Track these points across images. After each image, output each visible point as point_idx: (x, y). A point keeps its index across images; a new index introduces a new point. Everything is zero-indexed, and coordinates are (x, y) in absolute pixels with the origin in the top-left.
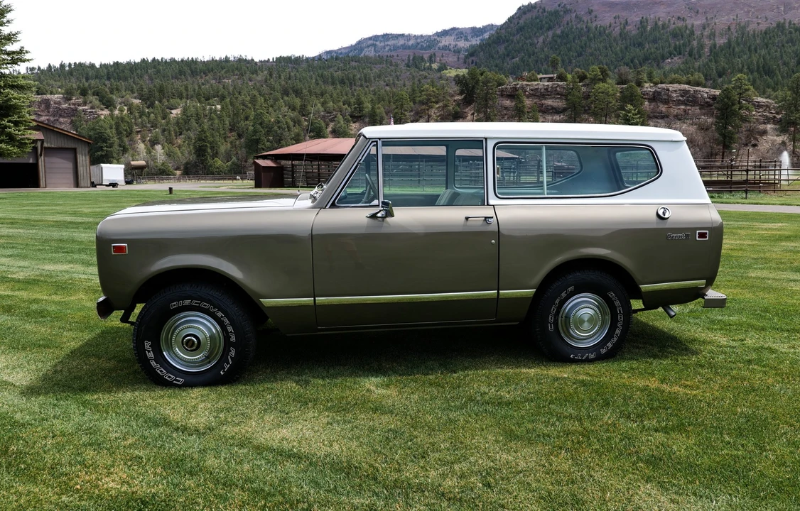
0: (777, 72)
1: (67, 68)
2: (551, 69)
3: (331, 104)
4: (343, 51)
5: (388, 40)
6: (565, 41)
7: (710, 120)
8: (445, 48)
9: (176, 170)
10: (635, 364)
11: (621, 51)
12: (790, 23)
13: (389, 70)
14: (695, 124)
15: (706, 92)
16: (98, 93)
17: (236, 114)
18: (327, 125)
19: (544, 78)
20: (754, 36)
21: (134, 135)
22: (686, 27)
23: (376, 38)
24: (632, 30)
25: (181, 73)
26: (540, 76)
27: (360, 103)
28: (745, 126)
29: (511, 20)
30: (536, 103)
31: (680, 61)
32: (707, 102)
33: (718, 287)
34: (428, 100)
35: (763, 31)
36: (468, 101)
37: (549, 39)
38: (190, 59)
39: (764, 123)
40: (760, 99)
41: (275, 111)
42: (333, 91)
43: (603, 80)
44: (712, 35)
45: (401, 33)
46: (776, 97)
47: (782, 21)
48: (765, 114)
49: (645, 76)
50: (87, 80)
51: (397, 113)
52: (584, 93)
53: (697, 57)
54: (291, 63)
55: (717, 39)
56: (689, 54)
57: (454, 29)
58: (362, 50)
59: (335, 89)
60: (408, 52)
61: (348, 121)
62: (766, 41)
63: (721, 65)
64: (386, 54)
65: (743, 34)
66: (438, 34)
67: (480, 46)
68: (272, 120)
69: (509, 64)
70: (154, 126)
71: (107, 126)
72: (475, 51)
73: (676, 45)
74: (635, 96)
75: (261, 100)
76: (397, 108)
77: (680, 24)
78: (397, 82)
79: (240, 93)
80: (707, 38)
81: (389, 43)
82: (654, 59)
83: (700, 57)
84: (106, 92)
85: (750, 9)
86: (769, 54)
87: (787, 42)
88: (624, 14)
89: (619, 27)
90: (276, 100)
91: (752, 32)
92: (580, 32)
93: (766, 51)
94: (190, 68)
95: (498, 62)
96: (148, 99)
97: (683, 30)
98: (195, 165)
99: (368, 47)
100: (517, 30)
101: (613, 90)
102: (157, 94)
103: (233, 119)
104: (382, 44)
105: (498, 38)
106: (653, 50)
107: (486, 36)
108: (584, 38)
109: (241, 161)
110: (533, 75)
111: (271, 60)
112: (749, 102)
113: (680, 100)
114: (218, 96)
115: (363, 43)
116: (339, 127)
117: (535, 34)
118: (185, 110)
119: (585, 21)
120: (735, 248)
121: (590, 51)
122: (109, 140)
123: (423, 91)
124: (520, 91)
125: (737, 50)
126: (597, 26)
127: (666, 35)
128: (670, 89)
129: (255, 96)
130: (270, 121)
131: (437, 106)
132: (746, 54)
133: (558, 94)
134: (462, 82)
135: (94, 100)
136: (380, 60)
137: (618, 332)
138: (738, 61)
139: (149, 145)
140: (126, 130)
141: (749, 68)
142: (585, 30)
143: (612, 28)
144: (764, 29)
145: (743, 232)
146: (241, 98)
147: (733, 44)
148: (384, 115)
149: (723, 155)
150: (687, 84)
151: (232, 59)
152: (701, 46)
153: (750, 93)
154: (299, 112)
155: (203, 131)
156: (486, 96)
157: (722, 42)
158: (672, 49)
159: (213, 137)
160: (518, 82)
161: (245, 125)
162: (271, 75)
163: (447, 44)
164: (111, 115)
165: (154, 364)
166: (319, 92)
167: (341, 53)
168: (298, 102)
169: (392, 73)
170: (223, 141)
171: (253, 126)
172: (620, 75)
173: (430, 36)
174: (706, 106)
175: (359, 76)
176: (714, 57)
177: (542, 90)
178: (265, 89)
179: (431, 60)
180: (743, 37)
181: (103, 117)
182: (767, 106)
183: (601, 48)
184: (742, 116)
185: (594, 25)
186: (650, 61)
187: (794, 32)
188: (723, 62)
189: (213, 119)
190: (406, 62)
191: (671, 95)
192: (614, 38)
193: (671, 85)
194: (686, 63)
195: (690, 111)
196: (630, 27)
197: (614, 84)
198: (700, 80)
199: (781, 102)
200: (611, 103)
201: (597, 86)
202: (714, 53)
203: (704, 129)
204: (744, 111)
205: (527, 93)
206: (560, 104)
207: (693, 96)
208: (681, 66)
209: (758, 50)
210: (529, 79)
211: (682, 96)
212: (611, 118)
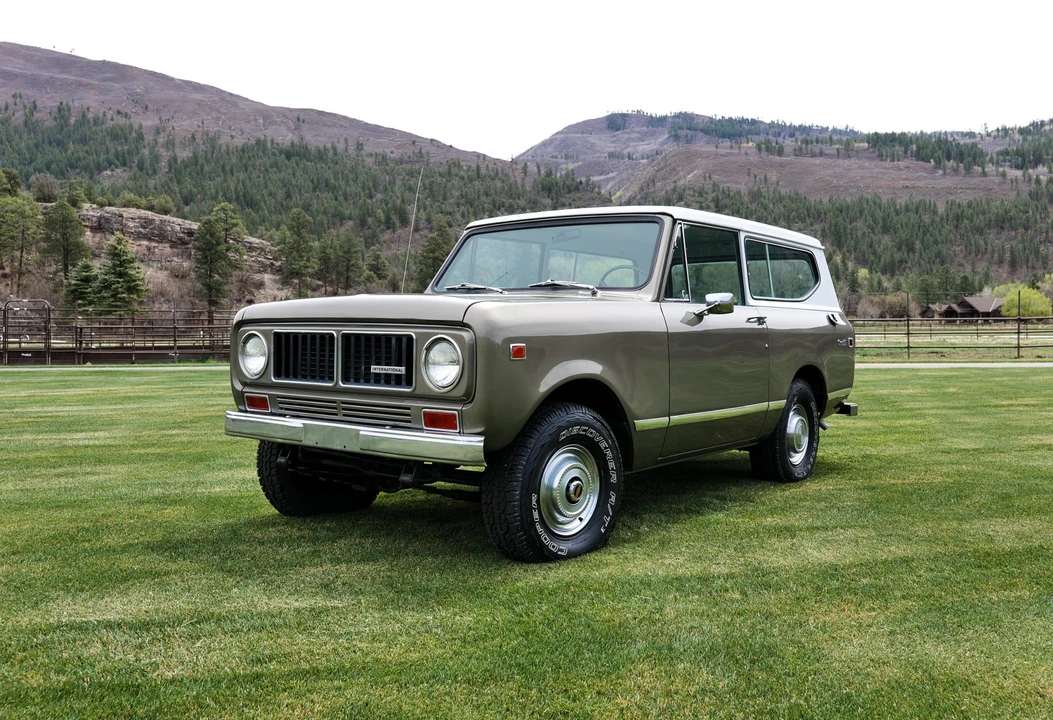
0: (263, 204)
7: (186, 264)
11: (29, 149)
12: (272, 141)
14: (166, 269)
15: (176, 224)
20: (228, 154)
22: (131, 126)
24: (45, 119)
28: (236, 274)
31: (126, 175)
32: (180, 239)
35: (240, 148)
39: (260, 272)
40: (251, 239)
43: (12, 192)
44: (170, 144)
46: (272, 238)
47: (262, 138)
48: (260, 259)
49: (82, 192)
53: (150, 172)
55: (177, 151)
56: (138, 166)
62: (244, 161)
63: (186, 187)
65: (214, 148)
73: (117, 151)
74: (70, 222)
77: (122, 121)
80: (163, 146)
82: (85, 168)
83: (155, 172)
85: (219, 115)
86: (250, 179)
87: (272, 167)
88: (30, 93)
89: (22, 112)
91: (224, 148)
93: (246, 174)
97: (127, 131)
101: (31, 209)
106: (81, 154)
112: (238, 242)
113: (140, 232)
125: (206, 168)
128: (125, 215)
132: (219, 176)
138: (210, 185)
141: (224, 195)
143: (10, 112)
144: (240, 145)
147: (201, 160)
149: (209, 314)
150: (148, 209)
152: (156, 158)
153: (238, 229)
157: (185, 154)
158: (111, 156)
172: (39, 188)
174: (178, 243)
176: (176, 176)
182: (262, 249)
184: (231, 261)
186: (78, 171)
187: (278, 154)
188: (189, 185)
191: (126, 224)
192: (15, 127)
193: (125, 209)
194: (135, 178)
195: (156, 250)
196: (41, 115)
197: (31, 198)
198: (169, 205)
199: (279, 244)
200: (28, 229)
201: (2, 200)
202: (175, 169)
203: (180, 277)
204: (233, 254)
207: (160, 229)
208: (128, 182)
209: (235, 172)
211: (143, 227)
212: (29, 253)
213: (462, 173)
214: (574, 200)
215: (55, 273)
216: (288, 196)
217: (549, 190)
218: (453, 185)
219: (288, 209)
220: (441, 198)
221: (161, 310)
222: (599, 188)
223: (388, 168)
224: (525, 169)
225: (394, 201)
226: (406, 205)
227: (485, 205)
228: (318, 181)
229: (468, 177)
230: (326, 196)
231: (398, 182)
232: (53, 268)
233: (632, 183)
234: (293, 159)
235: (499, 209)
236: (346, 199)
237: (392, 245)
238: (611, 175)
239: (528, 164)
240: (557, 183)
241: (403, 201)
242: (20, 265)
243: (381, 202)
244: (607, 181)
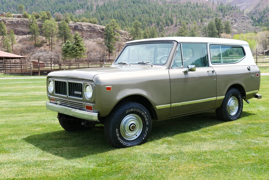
0: (126, 19)
7: (102, 40)
11: (54, 5)
14: (96, 42)
15: (99, 27)
19: (15, 16)
20: (115, 3)
26: (13, 15)
28: (117, 43)
30: (12, 29)
31: (83, 11)
32: (100, 32)
39: (125, 42)
40: (122, 31)
43: (49, 19)
46: (128, 30)
48: (125, 37)
49: (69, 18)
52: (39, 24)
53: (91, 10)
55: (99, 3)
56: (87, 8)
62: (120, 5)
63: (102, 14)
73: (80, 4)
74: (66, 28)
80: (94, 1)
82: (71, 10)
83: (92, 10)
86: (122, 11)
87: (129, 7)
93: (121, 9)
101: (54, 24)
106: (69, 5)
110: (9, 14)
112: (118, 32)
113: (87, 30)
121: (37, 3)
124: (2, 22)
125: (108, 8)
128: (82, 24)
132: (112, 10)
133: (24, 25)
138: (109, 13)
141: (114, 17)
147: (106, 5)
149: (109, 55)
150: (89, 22)
152: (92, 6)
153: (118, 28)
157: (101, 4)
160: (0, 17)
172: (57, 17)
176: (99, 11)
177: (15, 22)
180: (110, 2)
182: (125, 34)
183: (43, 2)
184: (115, 38)
186: (68, 10)
187: (131, 2)
188: (103, 13)
191: (83, 28)
193: (82, 23)
194: (86, 12)
195: (92, 35)
197: (54, 20)
198: (96, 21)
199: (130, 32)
200: (54, 30)
201: (46, 21)
202: (98, 9)
203: (100, 44)
204: (116, 36)
205: (6, 23)
206: (26, 30)
207: (93, 29)
208: (84, 14)
209: (117, 9)
210: (7, 16)
211: (88, 28)
212: (54, 38)
213: (192, 6)
214: (230, 13)
215: (62, 44)
216: (134, 16)
217: (222, 10)
218: (188, 10)
219: (133, 20)
220: (184, 15)
221: (94, 55)
222: (239, 8)
223: (167, 5)
224: (213, 4)
225: (169, 16)
226: (173, 18)
227: (200, 16)
228: (144, 10)
229: (194, 7)
230: (146, 15)
231: (170, 9)
232: (61, 43)
233: (251, 6)
234: (135, 4)
235: (204, 18)
236: (153, 16)
237: (168, 31)
238: (244, 4)
239: (214, 1)
240: (224, 7)
241: (172, 16)
242: (52, 42)
243: (165, 17)
244: (242, 6)
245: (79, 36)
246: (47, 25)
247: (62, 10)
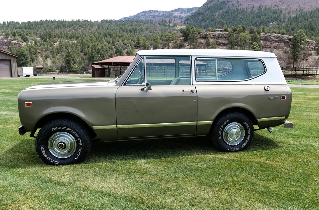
0: (316, 29)
1: (6, 24)
2: (221, 26)
3: (126, 41)
4: (131, 18)
5: (151, 13)
6: (227, 14)
7: (288, 49)
8: (176, 17)
9: (57, 69)
10: (255, 152)
11: (251, 19)
13: (151, 26)
14: (282, 51)
15: (287, 37)
16: (21, 35)
17: (84, 45)
18: (124, 50)
19: (219, 30)
20: (307, 14)
21: (37, 54)
22: (278, 9)
23: (146, 12)
24: (256, 10)
25: (58, 26)
26: (217, 29)
27: (138, 40)
28: (303, 52)
29: (204, 5)
30: (215, 41)
31: (276, 24)
32: (287, 42)
33: (290, 120)
34: (169, 39)
35: (310, 12)
36: (186, 40)
37: (221, 13)
38: (63, 20)
39: (311, 50)
40: (309, 40)
41: (101, 44)
42: (127, 35)
43: (244, 32)
44: (289, 13)
45: (157, 10)
46: (316, 39)
48: (311, 46)
49: (261, 30)
50: (16, 29)
51: (155, 45)
52: (235, 37)
53: (283, 22)
54: (108, 22)
55: (291, 15)
56: (280, 21)
57: (179, 9)
58: (139, 17)
59: (128, 34)
60: (159, 18)
61: (133, 48)
62: (311, 15)
63: (293, 25)
64: (150, 19)
65: (302, 13)
66: (173, 11)
67: (191, 16)
68: (100, 48)
69: (203, 24)
70: (47, 50)
71: (25, 50)
72: (189, 18)
73: (274, 17)
74: (257, 38)
75: (94, 38)
76: (155, 43)
77: (276, 8)
78: (155, 31)
79: (85, 36)
80: (287, 14)
81: (151, 14)
82: (265, 23)
83: (284, 22)
84: (24, 35)
85: (305, 2)
86: (313, 21)
88: (252, 3)
89: (250, 9)
90: (102, 39)
91: (306, 12)
92: (234, 11)
93: (312, 20)
94: (62, 24)
95: (199, 23)
96: (43, 38)
97: (277, 11)
98: (65, 67)
99: (142, 16)
100: (207, 9)
101: (248, 36)
102: (48, 36)
103: (82, 47)
104: (148, 15)
105: (198, 13)
106: (264, 19)
107: (194, 12)
108: (235, 13)
109: (86, 66)
110: (214, 29)
111: (99, 21)
112: (304, 41)
113: (276, 40)
114: (75, 37)
115: (140, 14)
116: (130, 51)
117: (215, 11)
118: (60, 43)
119: (236, 6)
120: (298, 103)
121: (238, 19)
122: (26, 56)
123: (166, 35)
124: (208, 36)
125: (299, 19)
126: (241, 8)
127: (270, 13)
128: (272, 36)
129: (92, 37)
130: (99, 48)
131: (172, 42)
132: (303, 21)
133: (224, 37)
134: (183, 32)
135: (19, 38)
136: (147, 22)
137: (248, 139)
138: (300, 24)
139: (44, 58)
140: (34, 52)
141: (304, 27)
142: (236, 10)
143: (247, 9)
144: (311, 11)
145: (301, 96)
146: (86, 38)
147: (298, 17)
148: (149, 46)
149: (294, 64)
150: (279, 33)
151: (81, 20)
152: (285, 18)
153: (305, 37)
154: (112, 44)
155: (68, 52)
156: (194, 38)
157: (293, 16)
159: (73, 55)
160: (207, 32)
161: (88, 50)
162: (99, 28)
163: (177, 15)
164: (27, 45)
165: (45, 155)
166: (120, 36)
167: (130, 19)
168: (111, 40)
169: (153, 28)
170: (78, 57)
171: (91, 50)
172: (251, 29)
173: (169, 12)
174: (287, 43)
175: (138, 29)
176: (290, 22)
177: (218, 36)
178: (96, 34)
179: (170, 22)
181: (23, 46)
182: (312, 43)
183: (243, 17)
184: (301, 47)
185: (240, 8)
186: (263, 24)
188: (294, 25)
189: (73, 47)
190: (159, 23)
191: (272, 38)
192: (248, 13)
193: (272, 34)
194: (278, 24)
195: (280, 45)
196: (255, 9)
197: (248, 33)
198: (285, 32)
199: (318, 41)
200: (247, 41)
201: (241, 34)
202: (290, 20)
203: (286, 53)
204: (302, 45)
205: (211, 37)
206: (225, 41)
207: (281, 39)
208: (276, 26)
209: (308, 19)
210: (212, 31)
211: (277, 39)
212: (247, 48)
245: (256, 46)
246: (242, 37)
247: (257, 23)
